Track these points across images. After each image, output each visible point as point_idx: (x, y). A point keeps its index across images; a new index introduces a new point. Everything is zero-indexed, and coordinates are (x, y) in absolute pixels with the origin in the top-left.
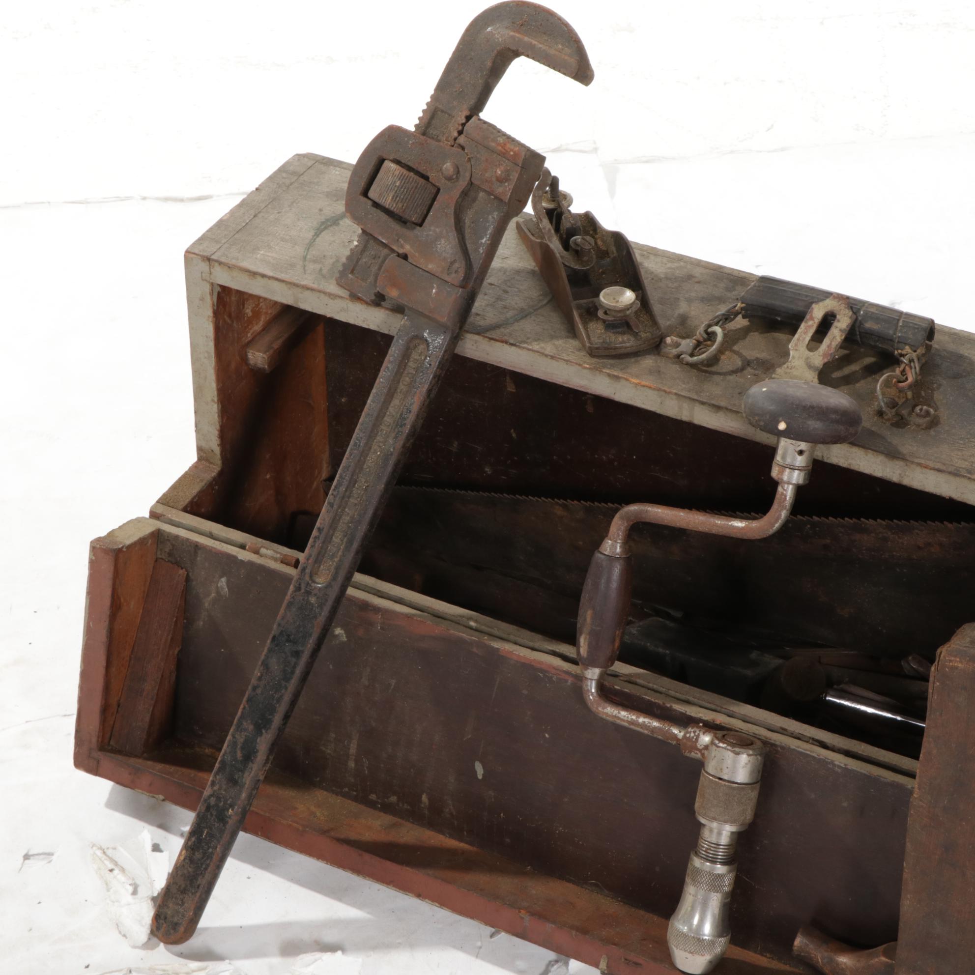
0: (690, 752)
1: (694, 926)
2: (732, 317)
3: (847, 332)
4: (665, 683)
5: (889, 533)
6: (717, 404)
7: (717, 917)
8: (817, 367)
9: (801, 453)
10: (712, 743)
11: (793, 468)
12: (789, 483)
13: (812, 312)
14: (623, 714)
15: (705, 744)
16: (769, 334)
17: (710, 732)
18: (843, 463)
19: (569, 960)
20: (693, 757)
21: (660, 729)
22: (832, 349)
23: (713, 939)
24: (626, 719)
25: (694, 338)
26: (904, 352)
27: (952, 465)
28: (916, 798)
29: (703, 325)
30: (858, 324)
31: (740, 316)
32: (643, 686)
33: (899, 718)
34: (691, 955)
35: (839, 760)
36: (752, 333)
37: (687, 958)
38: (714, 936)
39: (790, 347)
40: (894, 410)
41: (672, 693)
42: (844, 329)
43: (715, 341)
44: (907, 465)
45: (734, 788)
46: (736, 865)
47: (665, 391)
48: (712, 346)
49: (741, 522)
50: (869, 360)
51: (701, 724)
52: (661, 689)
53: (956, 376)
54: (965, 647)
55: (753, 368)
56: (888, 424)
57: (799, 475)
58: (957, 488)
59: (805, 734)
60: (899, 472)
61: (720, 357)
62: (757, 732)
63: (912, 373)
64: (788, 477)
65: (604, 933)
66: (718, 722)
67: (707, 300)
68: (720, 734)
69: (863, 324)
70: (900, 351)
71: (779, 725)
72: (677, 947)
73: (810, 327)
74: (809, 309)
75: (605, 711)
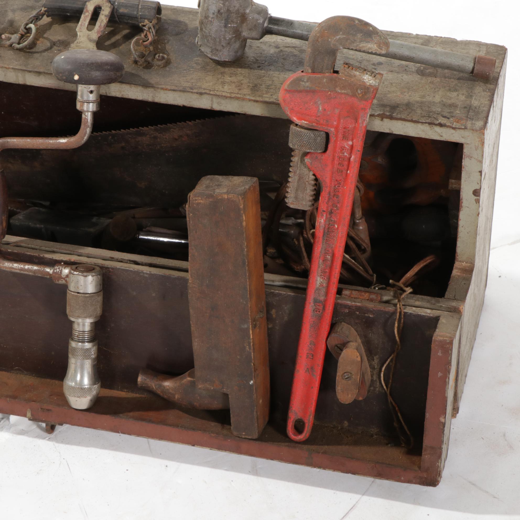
0: (58, 280)
1: (78, 381)
2: (40, 17)
3: (109, 17)
4: (38, 243)
5: (157, 134)
6: (38, 71)
7: (91, 373)
8: (95, 40)
9: (91, 92)
10: (70, 273)
11: (88, 102)
12: (88, 111)
13: (87, 7)
14: (16, 265)
15: (66, 274)
16: (64, 25)
17: (68, 267)
18: (118, 95)
19: (10, 416)
20: (61, 283)
21: (39, 270)
22: (102, 28)
23: (90, 386)
24: (18, 268)
25: (19, 33)
26: (144, 24)
27: (181, 86)
28: (190, 283)
29: (23, 24)
30: (115, 10)
31: (45, 16)
32: (25, 247)
33: (183, 241)
34: (78, 398)
35: (146, 270)
36: (54, 26)
37: (77, 401)
38: (90, 385)
39: (77, 30)
40: (143, 59)
41: (43, 248)
42: (107, 15)
43: (31, 33)
44: (155, 90)
45: (87, 297)
46: (97, 341)
47: (6, 68)
48: (31, 35)
49: (64, 139)
50: (126, 32)
51: (62, 263)
52: (37, 247)
53: (177, 34)
54: (203, 190)
55: (57, 46)
56: (141, 68)
57: (93, 105)
58: (186, 99)
59: (124, 258)
60: (151, 95)
61: (37, 42)
62: (96, 262)
63: (151, 35)
64: (86, 108)
65: (26, 396)
66: (72, 260)
67: (25, 9)
68: (74, 267)
69: (118, 11)
70: (142, 24)
71: (109, 256)
72: (70, 395)
73: (87, 16)
74: (85, 6)
75: (5, 265)
